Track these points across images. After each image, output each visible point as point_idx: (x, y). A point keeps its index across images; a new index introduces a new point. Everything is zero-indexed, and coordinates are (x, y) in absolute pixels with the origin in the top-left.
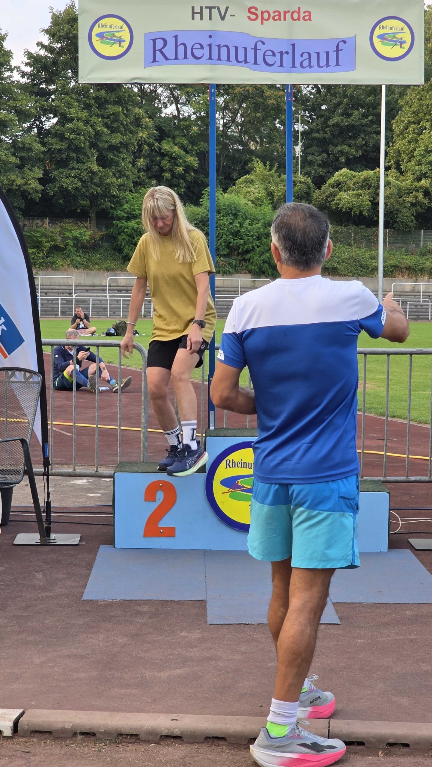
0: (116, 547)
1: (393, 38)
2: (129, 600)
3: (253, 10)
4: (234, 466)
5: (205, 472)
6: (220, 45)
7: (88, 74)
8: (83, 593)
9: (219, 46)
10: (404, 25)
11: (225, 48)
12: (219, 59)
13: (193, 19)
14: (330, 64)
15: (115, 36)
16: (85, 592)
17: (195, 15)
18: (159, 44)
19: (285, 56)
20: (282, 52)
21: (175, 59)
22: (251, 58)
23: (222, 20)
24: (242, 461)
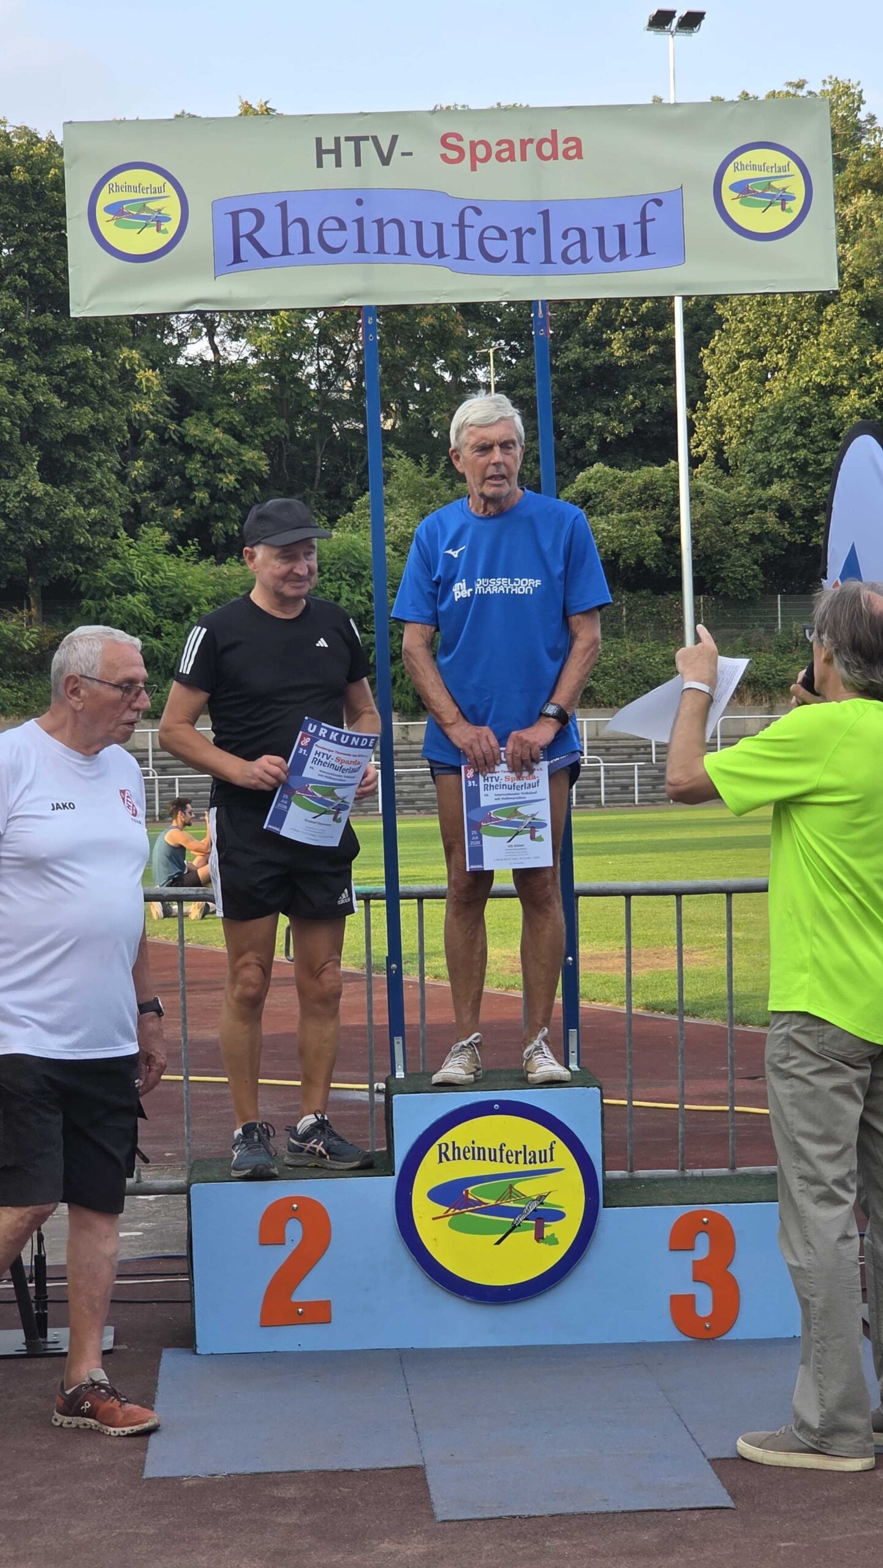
0: (198, 1351)
1: (765, 190)
2: (251, 1475)
3: (451, 141)
4: (456, 1157)
5: (394, 1174)
6: (382, 219)
7: (92, 296)
8: (144, 1462)
10: (789, 159)
11: (394, 226)
12: (381, 250)
13: (320, 164)
14: (628, 253)
15: (149, 210)
16: (147, 1461)
17: (324, 156)
18: (247, 223)
19: (527, 237)
20: (520, 229)
21: (283, 254)
22: (451, 245)
23: (383, 165)
24: (475, 1146)
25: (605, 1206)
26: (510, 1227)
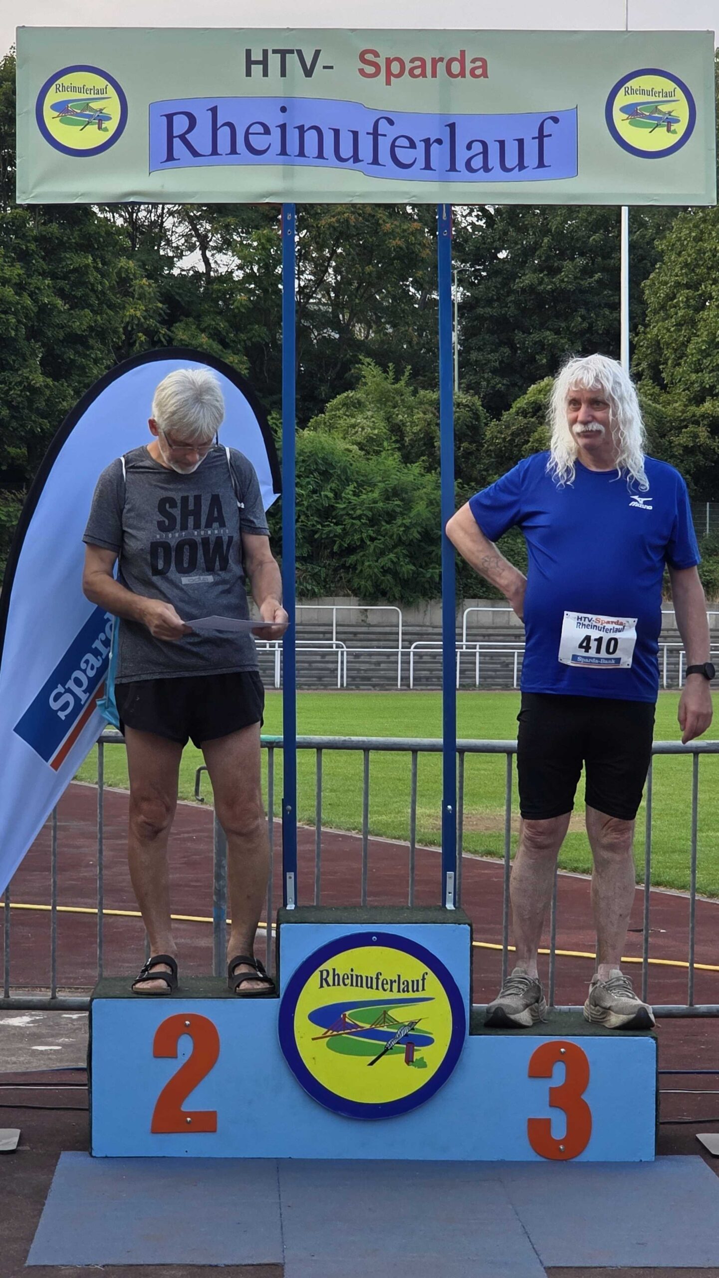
0: (94, 1154)
1: (652, 112)
2: (124, 1265)
3: (369, 57)
4: (336, 983)
5: (278, 997)
6: (303, 126)
7: (35, 186)
8: (28, 1251)
9: (301, 129)
10: (675, 86)
11: (314, 132)
12: (302, 154)
13: (248, 74)
14: (526, 165)
15: (92, 109)
16: (31, 1250)
17: (253, 66)
18: (181, 124)
19: (435, 147)
20: (429, 139)
21: (211, 155)
22: (366, 151)
23: (306, 76)
24: (354, 973)
25: (471, 1034)
26: (383, 1050)
